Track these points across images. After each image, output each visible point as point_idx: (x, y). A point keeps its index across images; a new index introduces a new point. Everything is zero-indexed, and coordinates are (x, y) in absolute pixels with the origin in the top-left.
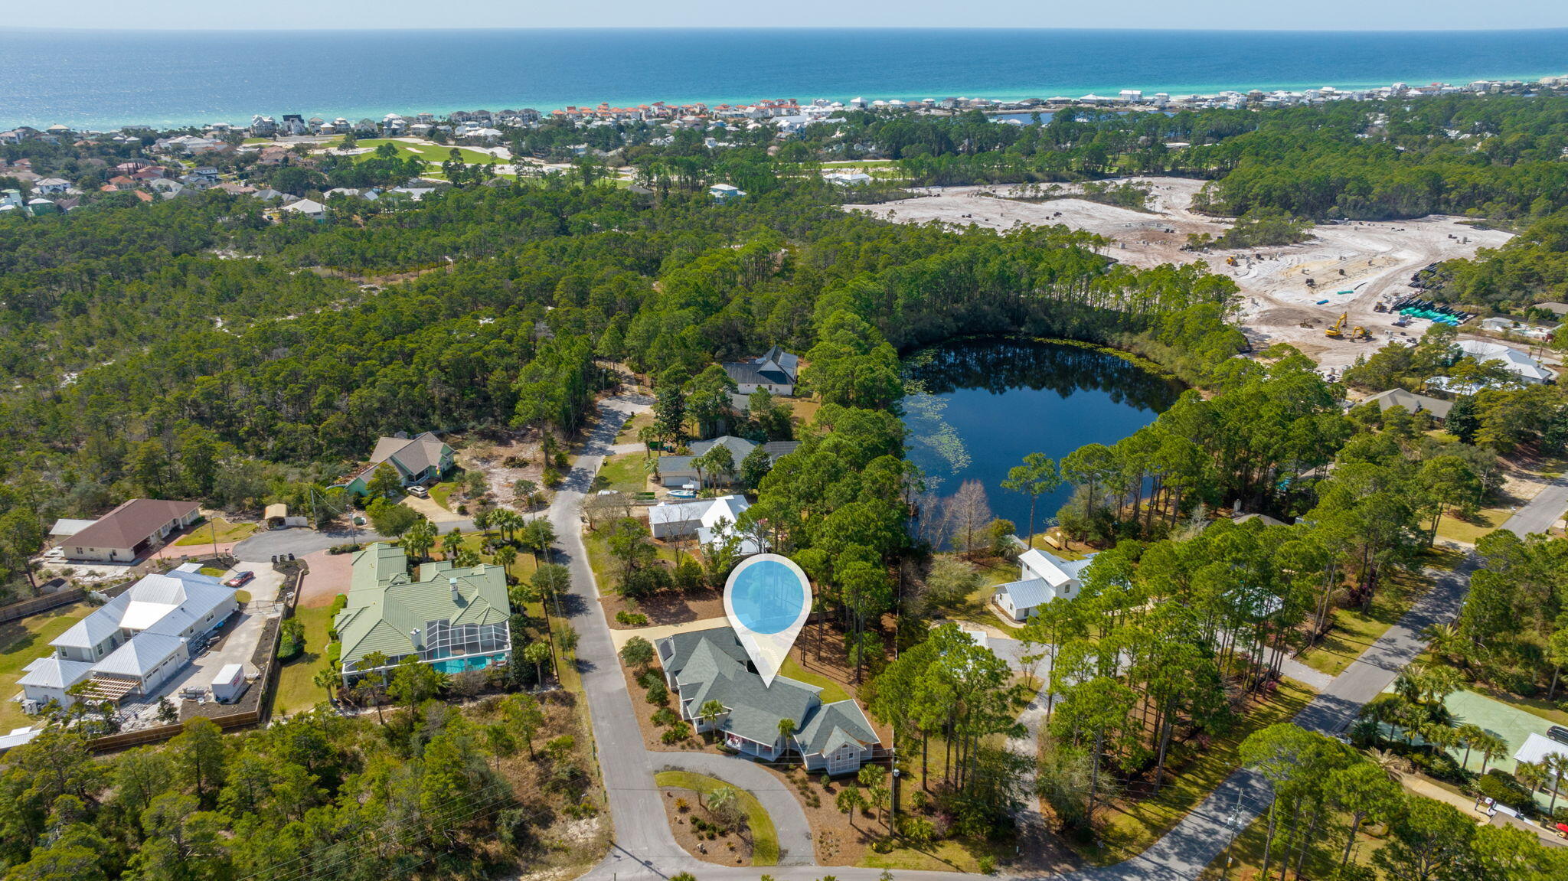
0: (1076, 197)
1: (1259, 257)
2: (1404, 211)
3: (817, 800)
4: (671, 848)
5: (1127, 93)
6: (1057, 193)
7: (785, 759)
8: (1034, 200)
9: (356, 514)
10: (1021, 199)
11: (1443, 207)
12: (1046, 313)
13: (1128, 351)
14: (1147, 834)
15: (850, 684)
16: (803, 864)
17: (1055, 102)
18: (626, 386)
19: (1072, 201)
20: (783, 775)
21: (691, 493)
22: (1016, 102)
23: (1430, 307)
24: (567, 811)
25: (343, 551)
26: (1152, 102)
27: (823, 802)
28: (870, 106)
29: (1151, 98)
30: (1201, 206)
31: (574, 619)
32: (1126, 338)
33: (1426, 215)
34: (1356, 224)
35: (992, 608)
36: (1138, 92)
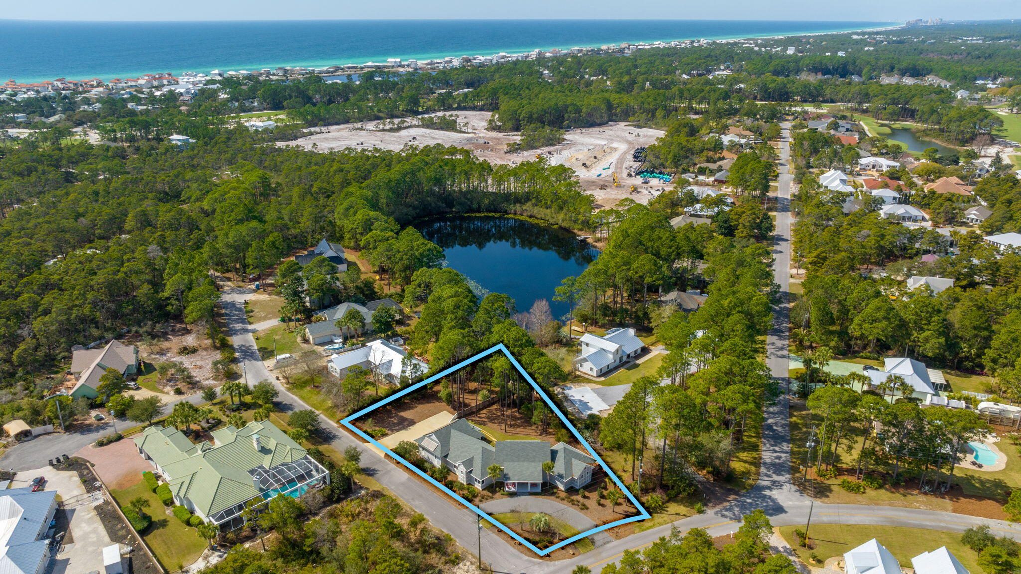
0: (418, 126)
1: (550, 153)
2: (598, 121)
3: (584, 505)
4: (527, 560)
5: (392, 60)
6: (405, 125)
7: (547, 488)
8: (391, 130)
9: (94, 413)
10: (384, 130)
11: (614, 118)
12: (466, 198)
13: (522, 215)
14: (753, 468)
15: (541, 435)
16: (608, 542)
17: (349, 68)
18: (221, 283)
19: (415, 129)
20: (553, 497)
21: (341, 345)
22: (325, 69)
23: (652, 172)
24: (446, 562)
25: (110, 442)
26: (408, 66)
27: (589, 506)
28: (225, 76)
29: (406, 63)
30: (492, 127)
31: (333, 444)
32: (518, 207)
33: (607, 123)
34: (579, 131)
35: (578, 373)
36: (398, 60)
